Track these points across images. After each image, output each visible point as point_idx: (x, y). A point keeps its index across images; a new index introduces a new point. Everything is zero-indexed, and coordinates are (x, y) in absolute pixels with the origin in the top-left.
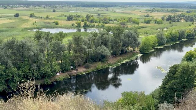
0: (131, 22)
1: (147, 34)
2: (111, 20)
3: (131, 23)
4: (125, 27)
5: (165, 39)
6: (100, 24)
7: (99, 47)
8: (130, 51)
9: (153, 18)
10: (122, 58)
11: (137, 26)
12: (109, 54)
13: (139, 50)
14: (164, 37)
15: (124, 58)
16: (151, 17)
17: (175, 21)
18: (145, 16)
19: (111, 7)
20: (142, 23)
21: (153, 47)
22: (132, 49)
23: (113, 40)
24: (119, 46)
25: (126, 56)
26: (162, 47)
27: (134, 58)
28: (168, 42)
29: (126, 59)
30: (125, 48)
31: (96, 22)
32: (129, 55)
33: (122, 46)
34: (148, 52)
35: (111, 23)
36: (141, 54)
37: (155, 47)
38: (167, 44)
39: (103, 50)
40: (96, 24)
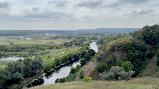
0: (39, 48)
1: (50, 58)
2: (23, 48)
3: (38, 50)
4: (34, 53)
5: (61, 61)
6: (13, 53)
7: (14, 73)
8: (37, 72)
9: (55, 44)
10: (32, 78)
11: (43, 52)
12: (22, 77)
13: (43, 71)
14: (60, 59)
15: (33, 78)
16: (54, 43)
17: (69, 46)
18: (50, 43)
19: (22, 35)
20: (47, 49)
21: (53, 67)
22: (39, 71)
23: (24, 67)
24: (29, 70)
25: (35, 76)
26: (59, 66)
27: (40, 77)
28: (62, 62)
29: (34, 79)
30: (34, 71)
31: (9, 51)
32: (37, 75)
33: (31, 70)
34: (50, 71)
35: (23, 51)
36: (45, 73)
37: (54, 67)
38: (62, 64)
39: (17, 76)
40: (10, 53)
